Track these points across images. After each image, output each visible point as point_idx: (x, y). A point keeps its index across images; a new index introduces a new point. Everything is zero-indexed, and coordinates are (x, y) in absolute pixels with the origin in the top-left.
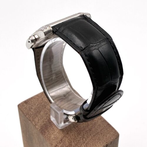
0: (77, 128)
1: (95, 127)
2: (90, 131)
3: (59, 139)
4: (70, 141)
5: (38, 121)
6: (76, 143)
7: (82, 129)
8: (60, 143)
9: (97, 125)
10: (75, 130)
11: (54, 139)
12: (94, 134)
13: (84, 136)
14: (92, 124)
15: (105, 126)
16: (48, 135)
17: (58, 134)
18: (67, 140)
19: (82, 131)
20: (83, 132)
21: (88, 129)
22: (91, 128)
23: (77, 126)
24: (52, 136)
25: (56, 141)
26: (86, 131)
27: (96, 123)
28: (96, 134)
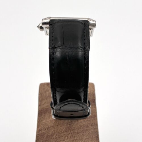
0: (68, 125)
1: (84, 133)
2: (77, 134)
3: (47, 126)
4: (54, 132)
5: (45, 103)
6: (57, 137)
7: (72, 128)
8: (45, 130)
9: (87, 133)
10: (66, 126)
11: (43, 124)
12: (78, 138)
13: (69, 135)
14: (84, 129)
15: (93, 137)
16: (42, 118)
17: (50, 122)
18: (52, 130)
19: (71, 130)
20: (70, 132)
21: (76, 131)
22: (80, 132)
23: (70, 123)
24: (44, 121)
25: (43, 127)
26: (74, 132)
27: (88, 130)
28: (80, 139)
